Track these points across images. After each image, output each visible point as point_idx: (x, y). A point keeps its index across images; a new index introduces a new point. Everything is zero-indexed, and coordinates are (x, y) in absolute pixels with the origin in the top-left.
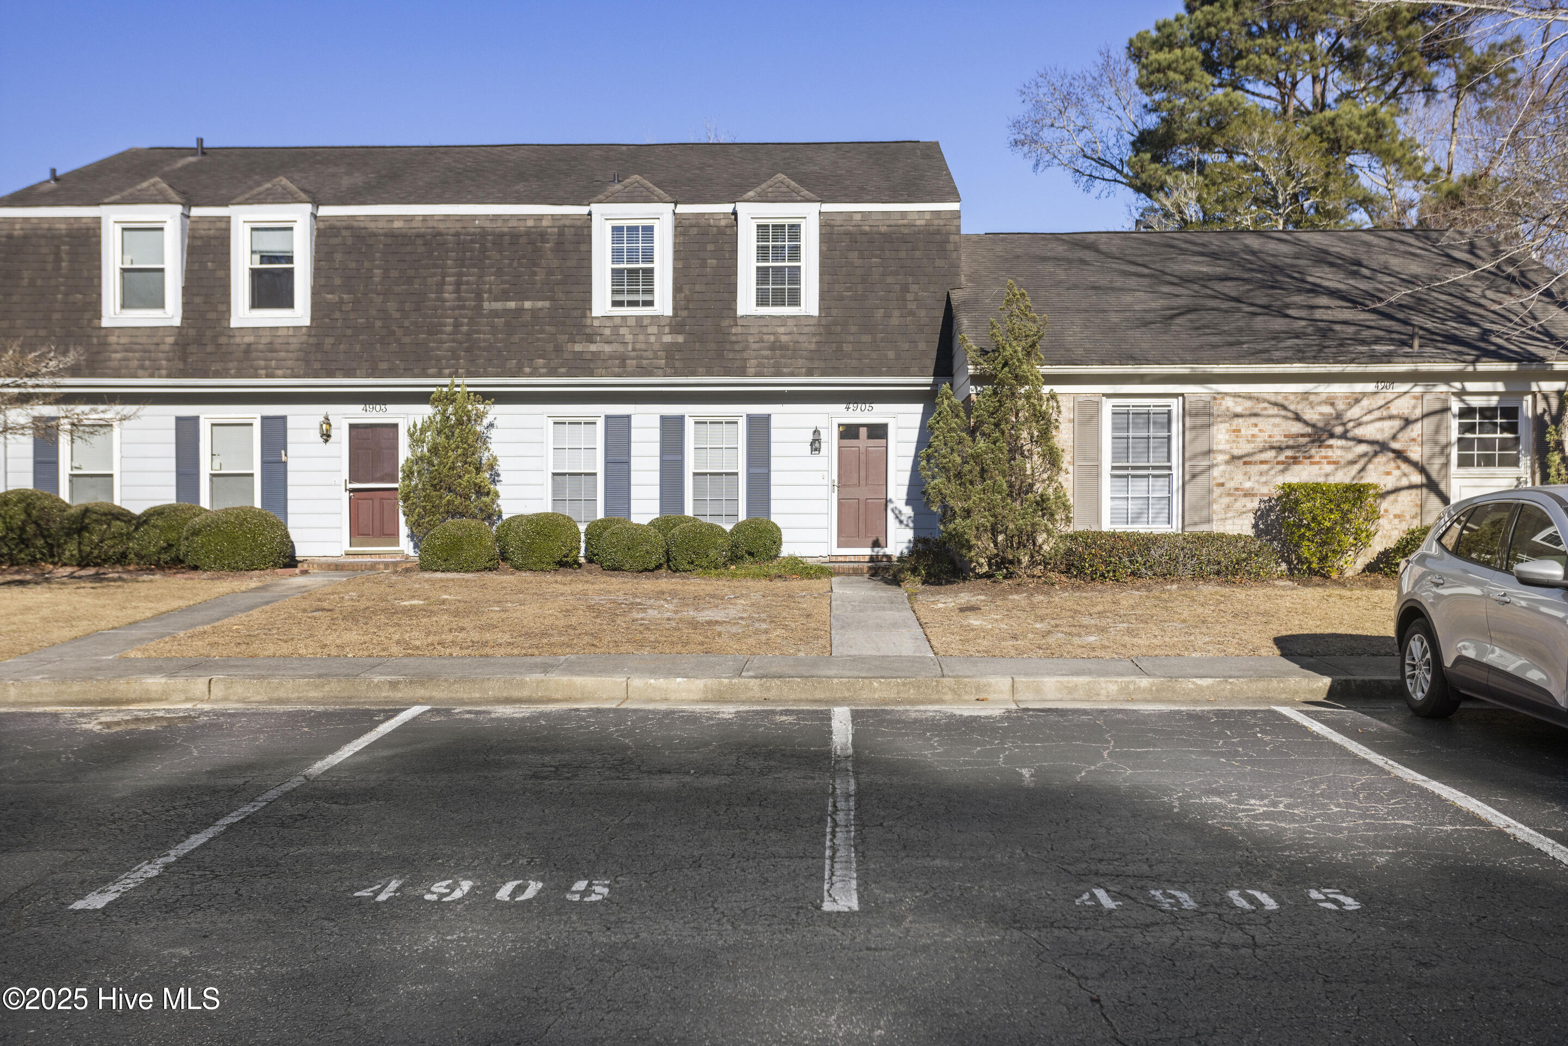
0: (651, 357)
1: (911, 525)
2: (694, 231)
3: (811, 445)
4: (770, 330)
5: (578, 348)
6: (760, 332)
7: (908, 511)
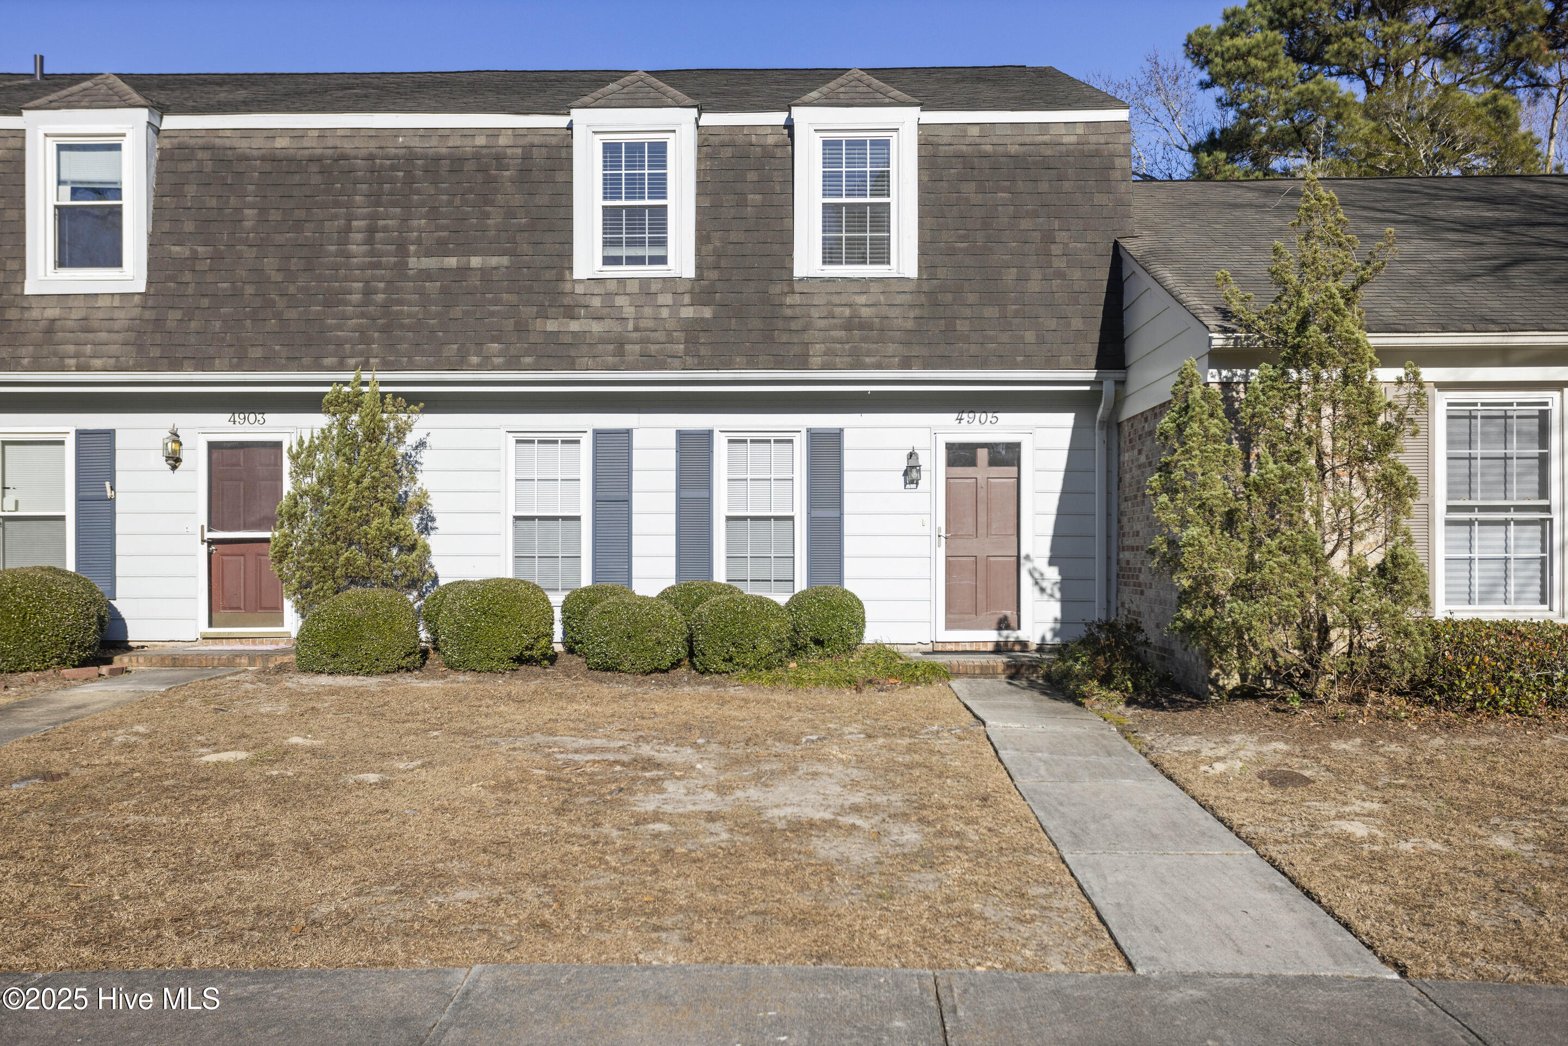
0: (663, 339)
1: (1058, 595)
2: (728, 152)
3: (906, 473)
4: (844, 299)
5: (551, 326)
6: (829, 303)
7: (1053, 574)
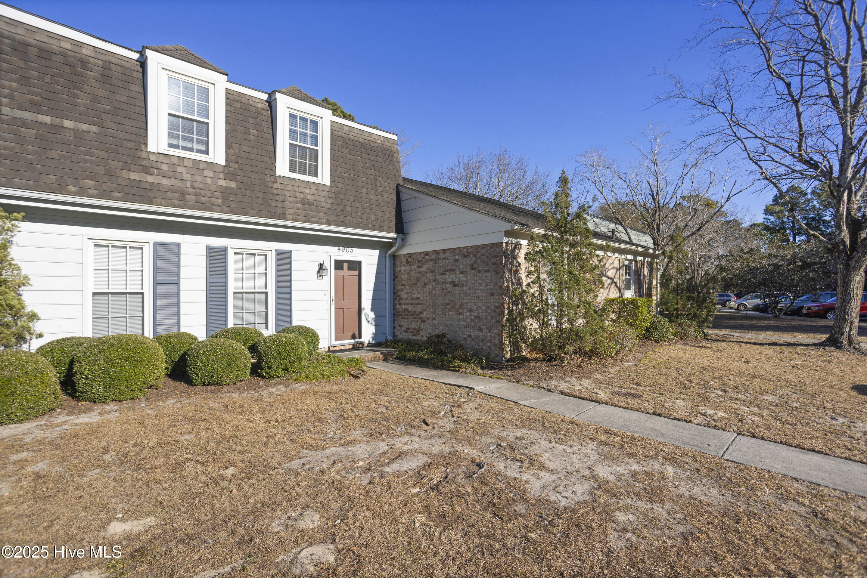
0: (209, 195)
1: (374, 323)
3: (319, 272)
4: (300, 189)
5: (134, 176)
6: (293, 190)
7: (372, 315)
